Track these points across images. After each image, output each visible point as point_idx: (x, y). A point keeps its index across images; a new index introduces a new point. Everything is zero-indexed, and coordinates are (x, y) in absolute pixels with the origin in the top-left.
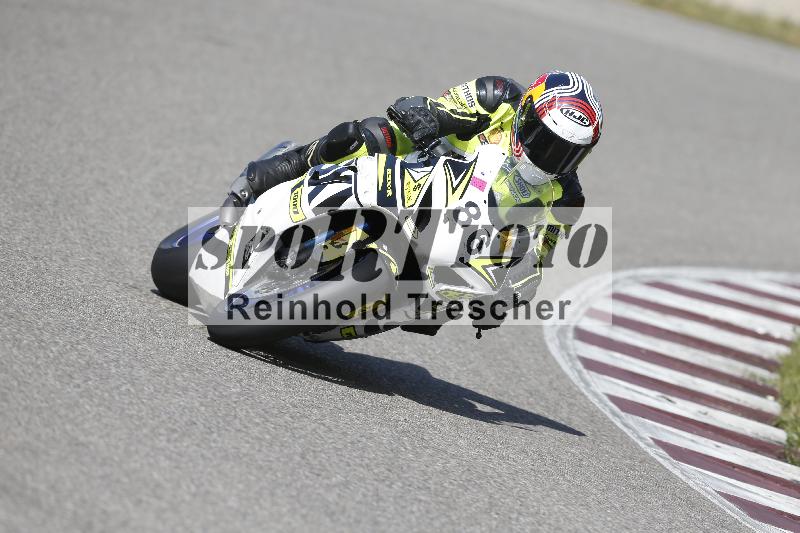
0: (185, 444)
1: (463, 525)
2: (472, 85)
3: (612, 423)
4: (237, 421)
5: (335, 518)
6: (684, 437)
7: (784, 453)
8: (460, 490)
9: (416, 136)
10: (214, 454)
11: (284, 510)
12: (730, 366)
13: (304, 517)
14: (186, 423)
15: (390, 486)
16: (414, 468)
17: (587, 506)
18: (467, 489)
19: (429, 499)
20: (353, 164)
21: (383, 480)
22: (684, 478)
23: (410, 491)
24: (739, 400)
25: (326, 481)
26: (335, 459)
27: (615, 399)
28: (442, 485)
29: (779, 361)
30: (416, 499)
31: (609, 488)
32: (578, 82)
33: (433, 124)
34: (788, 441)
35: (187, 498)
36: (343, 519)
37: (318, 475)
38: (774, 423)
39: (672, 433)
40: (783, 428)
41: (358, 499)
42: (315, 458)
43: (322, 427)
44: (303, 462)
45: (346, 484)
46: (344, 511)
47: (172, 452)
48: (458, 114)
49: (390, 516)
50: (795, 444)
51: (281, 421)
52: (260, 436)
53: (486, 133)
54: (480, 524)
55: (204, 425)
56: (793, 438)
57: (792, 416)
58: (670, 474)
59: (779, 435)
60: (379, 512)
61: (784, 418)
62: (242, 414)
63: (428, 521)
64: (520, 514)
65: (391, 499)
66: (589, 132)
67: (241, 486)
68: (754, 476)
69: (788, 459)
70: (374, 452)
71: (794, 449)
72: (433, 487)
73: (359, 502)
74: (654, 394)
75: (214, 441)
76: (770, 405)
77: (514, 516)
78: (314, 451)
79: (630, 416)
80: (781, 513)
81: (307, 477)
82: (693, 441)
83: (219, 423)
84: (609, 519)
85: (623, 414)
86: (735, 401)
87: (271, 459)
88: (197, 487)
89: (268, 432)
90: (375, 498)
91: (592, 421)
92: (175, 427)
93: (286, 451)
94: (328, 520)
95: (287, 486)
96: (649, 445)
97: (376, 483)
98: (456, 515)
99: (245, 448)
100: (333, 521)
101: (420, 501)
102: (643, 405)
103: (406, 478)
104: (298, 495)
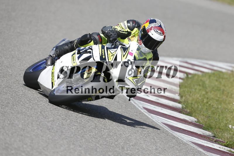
0: (6, 109)
1: (88, 132)
2: (126, 22)
4: (21, 102)
5: (50, 130)
6: (152, 107)
7: (181, 111)
8: (87, 122)
10: (15, 112)
11: (35, 128)
13: (41, 130)
14: (7, 103)
15: (66, 121)
18: (89, 122)
19: (77, 125)
20: (91, 48)
21: (64, 120)
22: (152, 118)
23: (72, 123)
25: (48, 120)
26: (50, 113)
28: (81, 121)
30: (74, 125)
32: (159, 22)
33: (116, 35)
35: (7, 125)
36: (53, 131)
37: (45, 118)
38: (178, 102)
39: (148, 105)
40: (181, 104)
41: (57, 125)
42: (44, 113)
44: (41, 114)
45: (53, 121)
46: (53, 128)
47: (3, 111)
48: (122, 31)
49: (66, 130)
50: (184, 108)
51: (34, 102)
52: (28, 107)
53: (130, 37)
54: (92, 132)
55: (12, 104)
56: (183, 107)
57: (183, 100)
58: (148, 117)
59: (179, 106)
60: (63, 129)
61: (181, 101)
62: (23, 100)
63: (77, 131)
64: (104, 129)
65: (67, 125)
66: (162, 37)
67: (23, 121)
68: (172, 118)
69: (182, 113)
71: (184, 110)
72: (79, 121)
74: (143, 94)
75: (15, 108)
76: (177, 97)
77: (103, 130)
78: (44, 111)
79: (136, 100)
80: (180, 129)
81: (42, 119)
82: (154, 107)
83: (16, 103)
87: (32, 113)
88: (10, 122)
89: (31, 106)
90: (62, 125)
91: (125, 102)
92: (3, 104)
93: (36, 111)
94: (48, 131)
95: (36, 121)
96: (142, 109)
97: (62, 120)
98: (85, 129)
99: (24, 110)
100: (50, 131)
101: (75, 125)
102: (140, 97)
103: (71, 119)
104: (40, 124)
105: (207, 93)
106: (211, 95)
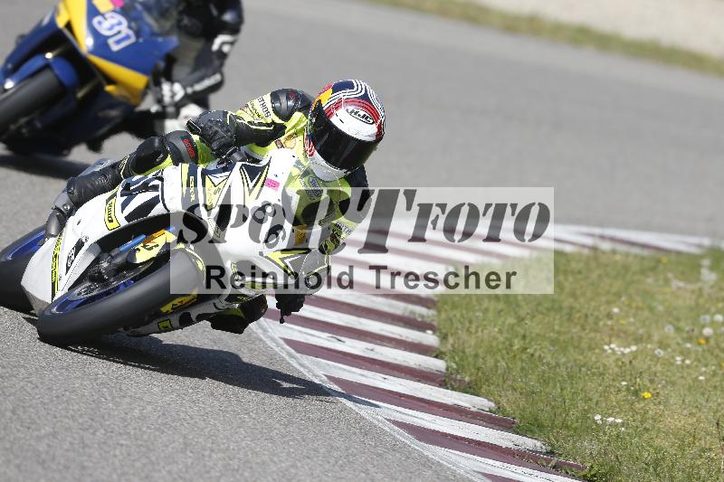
1: (162, 464)
2: (267, 98)
3: (288, 363)
5: (46, 466)
6: (354, 373)
7: (445, 381)
8: (157, 433)
9: (215, 145)
12: (390, 306)
13: (18, 466)
15: (94, 434)
16: (114, 416)
17: (271, 439)
18: (163, 432)
19: (129, 443)
20: (160, 175)
21: (87, 429)
23: (112, 437)
24: (401, 336)
25: (36, 433)
26: (43, 412)
27: (290, 342)
28: (140, 430)
29: (436, 299)
30: (118, 444)
31: (290, 423)
33: (229, 134)
34: (447, 369)
36: (54, 466)
37: (29, 428)
38: (435, 354)
39: (345, 370)
40: (442, 358)
41: (66, 447)
42: (25, 412)
43: (29, 385)
44: (15, 417)
45: (54, 434)
46: (53, 459)
48: (255, 124)
49: (95, 460)
50: (453, 371)
53: (282, 139)
54: (176, 462)
56: (451, 367)
57: (449, 346)
59: (438, 365)
60: (85, 458)
61: (443, 349)
63: (130, 462)
64: (212, 451)
65: (96, 446)
68: (418, 403)
69: (449, 386)
70: (77, 404)
71: (454, 376)
72: (132, 432)
73: (67, 450)
74: (325, 335)
76: (429, 338)
77: (207, 453)
78: (23, 407)
79: (304, 356)
80: (445, 435)
81: (18, 431)
82: (363, 375)
84: (292, 450)
85: (298, 355)
86: (398, 337)
90: (81, 445)
91: (271, 363)
94: (40, 468)
96: (323, 381)
97: (81, 432)
98: (154, 455)
100: (44, 468)
101: (122, 445)
102: (315, 346)
103: (109, 425)
104: (12, 447)
105: (521, 320)
106: (534, 327)
